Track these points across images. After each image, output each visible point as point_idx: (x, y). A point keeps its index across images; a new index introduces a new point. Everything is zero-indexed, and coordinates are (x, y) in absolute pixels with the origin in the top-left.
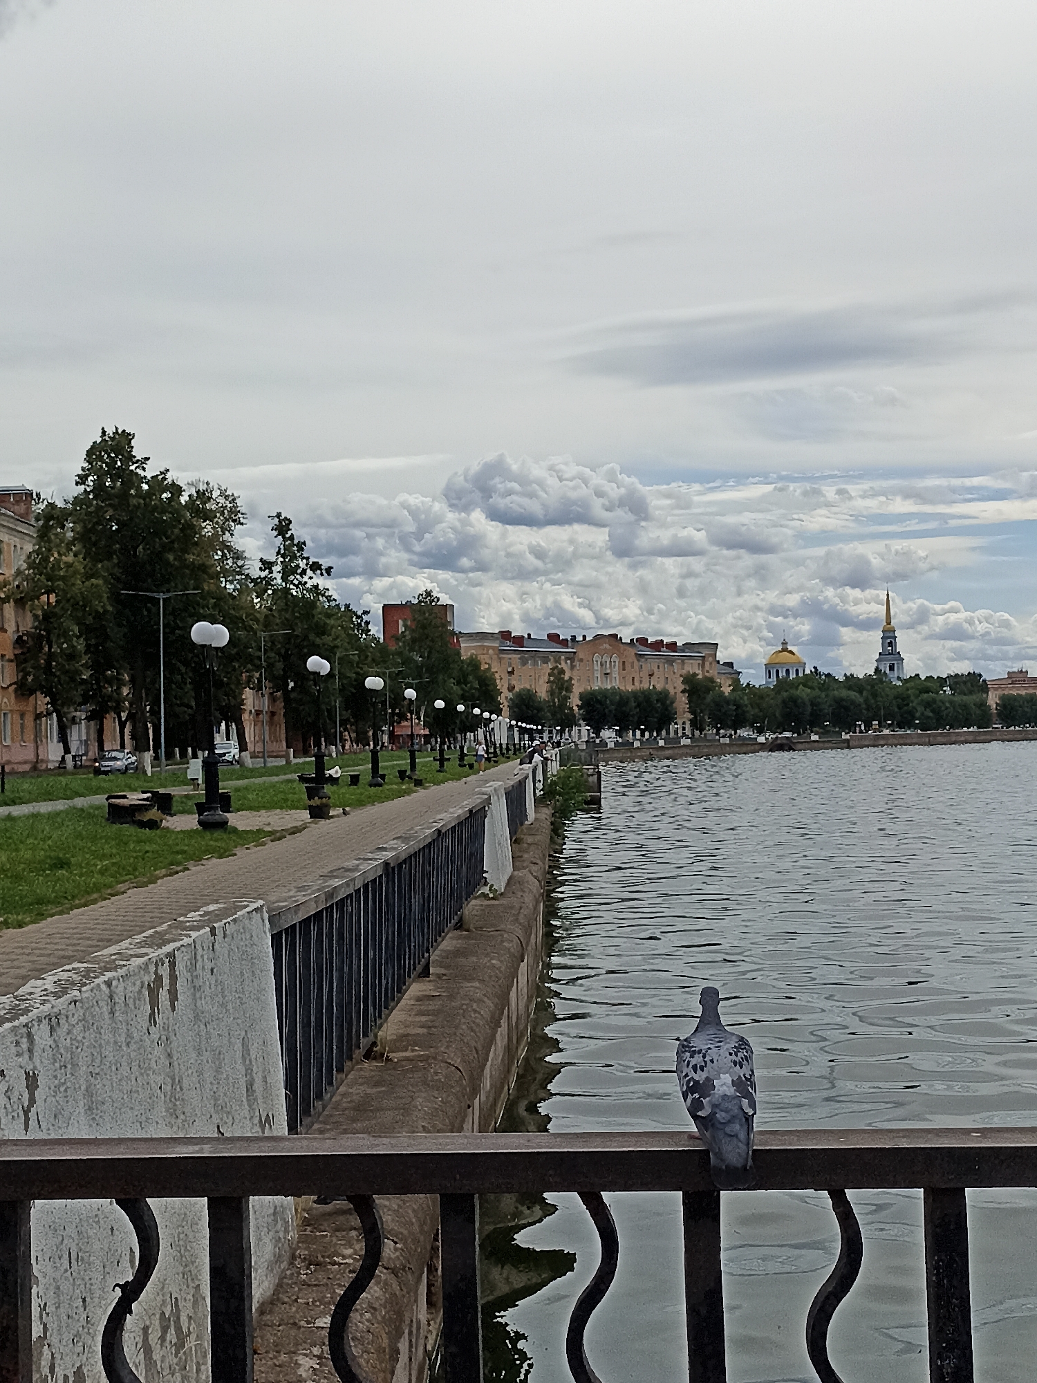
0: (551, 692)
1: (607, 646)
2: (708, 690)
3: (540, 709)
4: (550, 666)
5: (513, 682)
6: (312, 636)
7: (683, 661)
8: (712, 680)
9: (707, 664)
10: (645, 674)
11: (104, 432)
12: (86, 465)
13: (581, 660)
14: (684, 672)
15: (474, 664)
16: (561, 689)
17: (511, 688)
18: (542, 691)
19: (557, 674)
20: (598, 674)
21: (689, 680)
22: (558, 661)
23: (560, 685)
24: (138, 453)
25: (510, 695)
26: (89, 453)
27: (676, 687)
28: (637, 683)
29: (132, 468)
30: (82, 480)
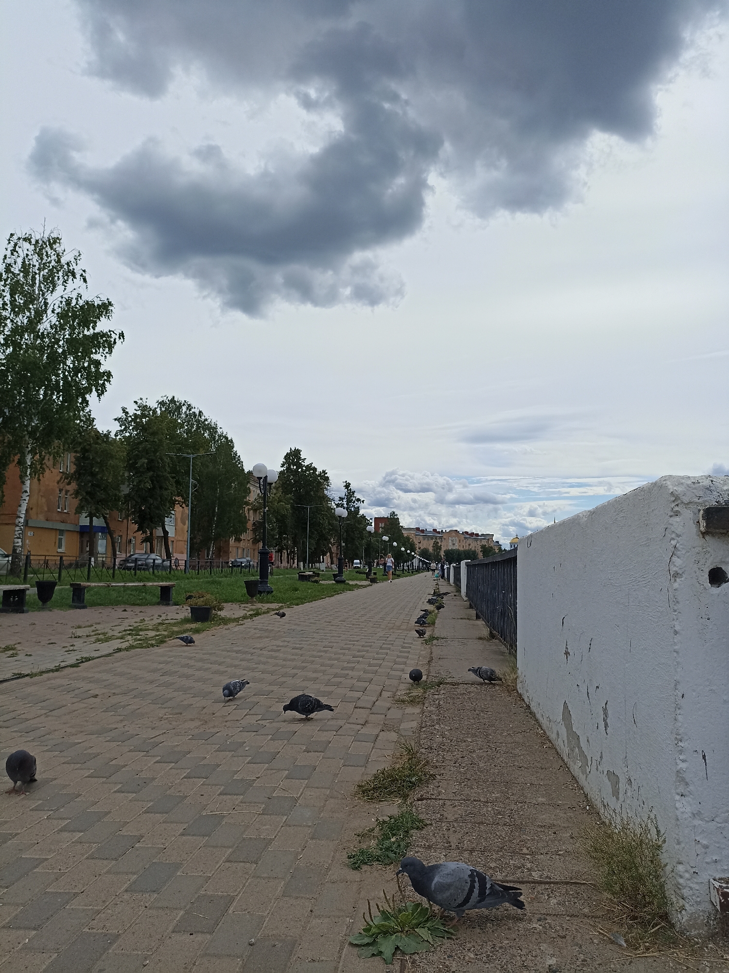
0: (434, 550)
1: (454, 534)
2: (490, 551)
3: (430, 556)
4: (434, 540)
5: (420, 546)
6: (357, 525)
7: (481, 540)
8: (491, 547)
9: (490, 541)
10: (467, 545)
11: (291, 449)
12: (284, 461)
13: (445, 539)
14: (481, 544)
15: (408, 538)
16: (437, 549)
17: (419, 548)
18: (431, 550)
19: (436, 543)
20: (451, 544)
21: (483, 547)
22: (436, 539)
23: (437, 547)
24: (302, 457)
25: (419, 550)
26: (285, 457)
27: (479, 550)
28: (464, 547)
29: (300, 462)
30: (283, 466)
